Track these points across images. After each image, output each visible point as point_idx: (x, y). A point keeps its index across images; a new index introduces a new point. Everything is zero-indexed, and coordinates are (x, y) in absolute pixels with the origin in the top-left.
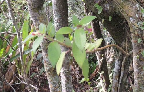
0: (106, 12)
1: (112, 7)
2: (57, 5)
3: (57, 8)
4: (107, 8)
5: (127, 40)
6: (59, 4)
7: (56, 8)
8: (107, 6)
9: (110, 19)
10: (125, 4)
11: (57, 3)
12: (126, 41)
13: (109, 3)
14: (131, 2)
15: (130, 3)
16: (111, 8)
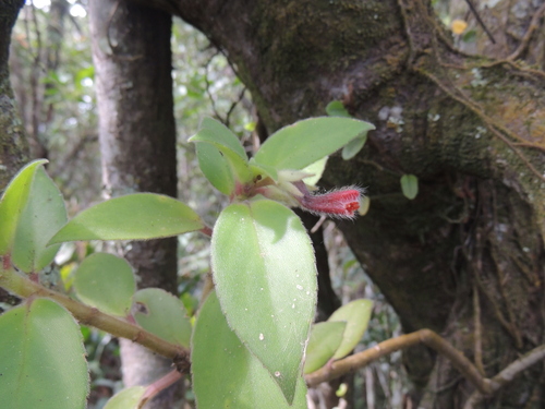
0: (388, 153)
1: (420, 122)
2: (120, 138)
3: (123, 148)
4: (393, 129)
5: (477, 309)
6: (134, 128)
7: (117, 150)
8: (394, 115)
9: (410, 188)
10: (499, 96)
11: (122, 121)
12: (470, 313)
13: (402, 101)
14: (532, 82)
15: (528, 90)
16: (416, 126)
